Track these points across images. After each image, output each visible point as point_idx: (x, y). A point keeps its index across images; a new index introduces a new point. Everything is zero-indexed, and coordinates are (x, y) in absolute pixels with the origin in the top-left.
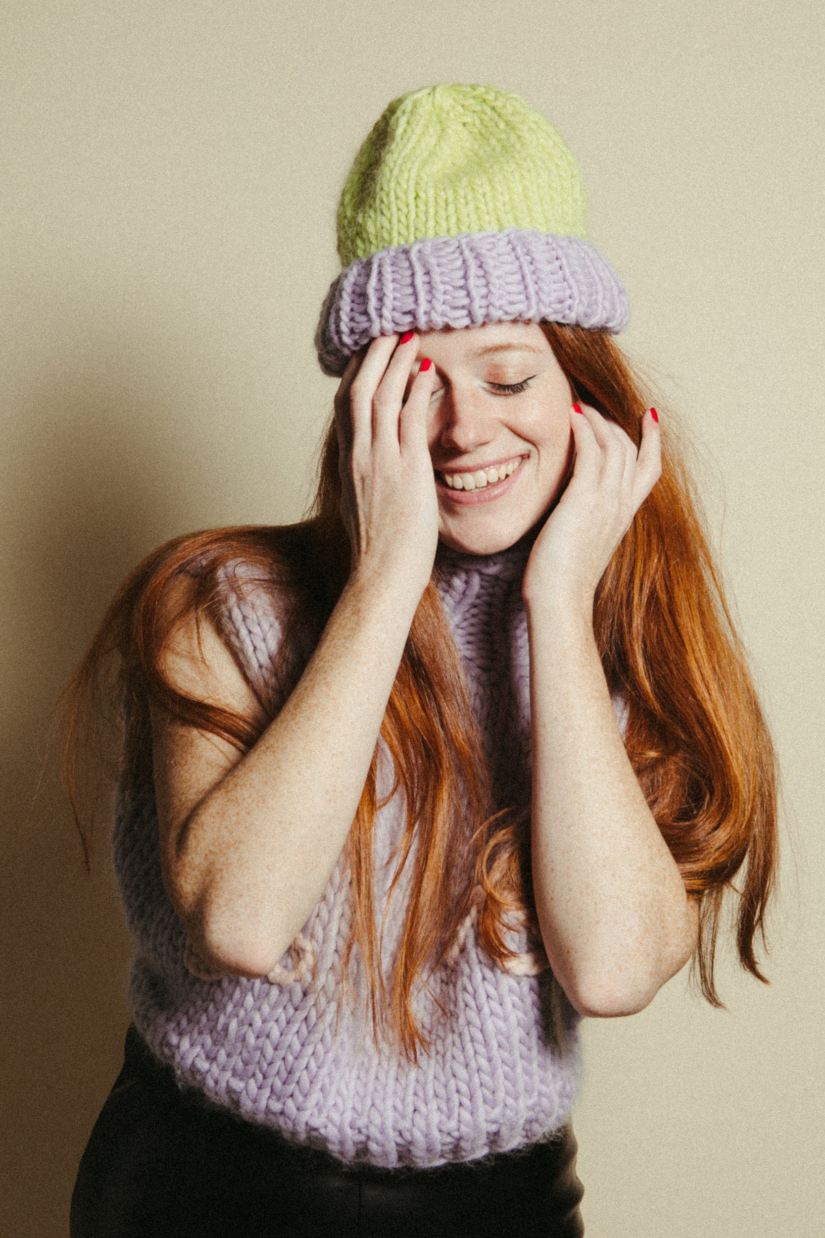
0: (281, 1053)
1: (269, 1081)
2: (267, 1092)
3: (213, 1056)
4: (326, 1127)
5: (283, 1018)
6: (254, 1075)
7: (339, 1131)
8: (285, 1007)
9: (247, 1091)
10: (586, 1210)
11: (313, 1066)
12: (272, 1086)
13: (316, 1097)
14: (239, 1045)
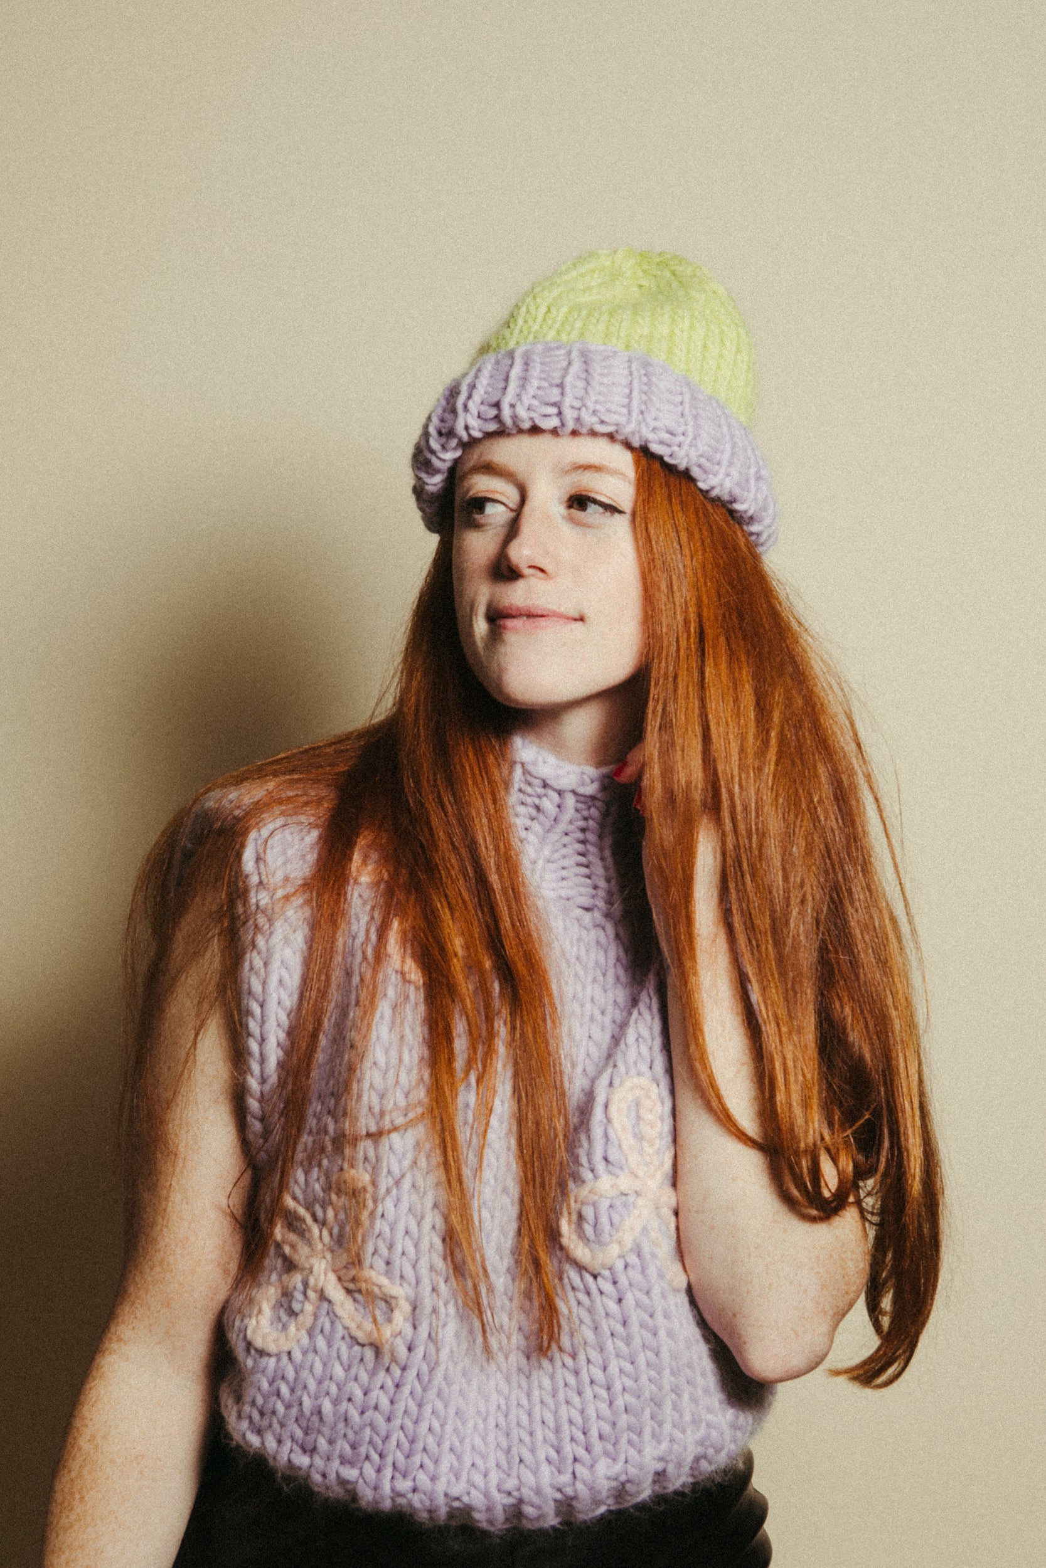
0: (397, 1422)
1: (389, 1460)
2: (388, 1472)
3: (310, 1447)
4: (468, 1494)
5: (390, 1383)
6: (367, 1457)
7: (485, 1496)
8: (388, 1370)
9: (363, 1478)
10: (771, 1527)
11: (436, 1425)
12: (394, 1464)
13: (447, 1461)
14: (341, 1425)
